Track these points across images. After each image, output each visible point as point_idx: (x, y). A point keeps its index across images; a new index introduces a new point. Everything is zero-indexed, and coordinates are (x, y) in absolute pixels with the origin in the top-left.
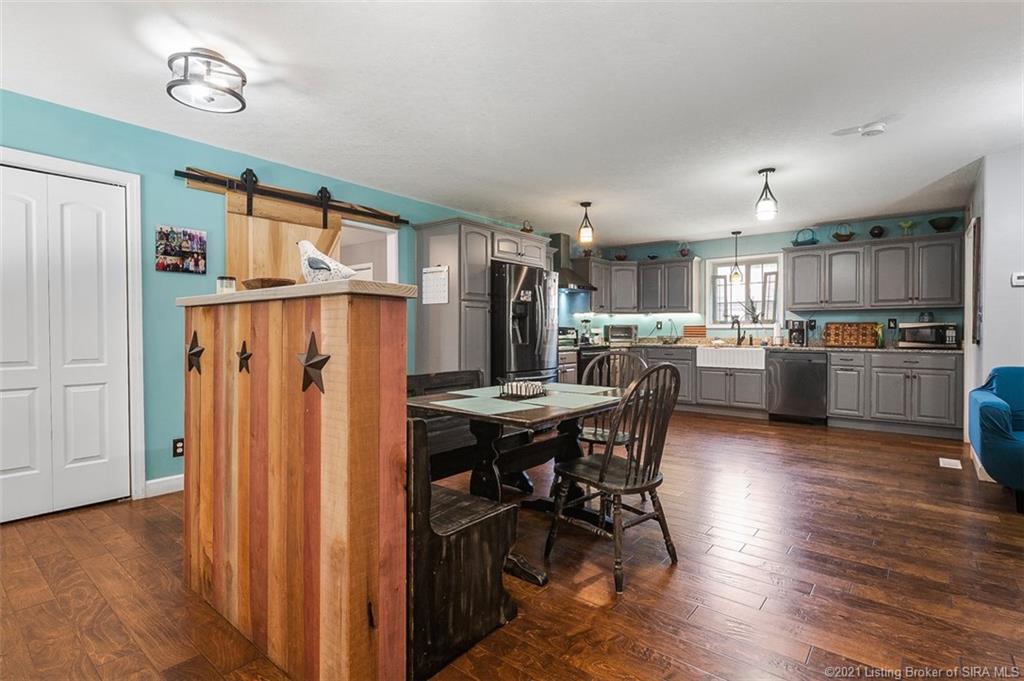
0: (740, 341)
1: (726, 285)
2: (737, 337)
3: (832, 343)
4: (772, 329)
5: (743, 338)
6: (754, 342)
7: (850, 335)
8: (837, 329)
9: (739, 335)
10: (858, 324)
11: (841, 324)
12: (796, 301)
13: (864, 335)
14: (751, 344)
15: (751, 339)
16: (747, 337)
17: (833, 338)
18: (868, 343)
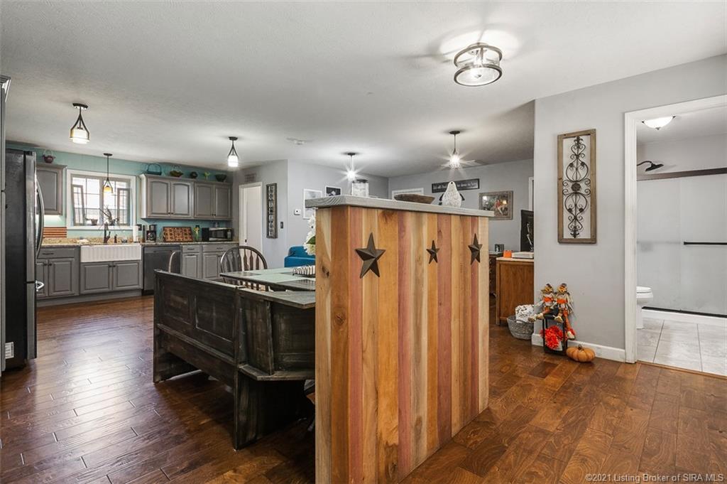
0: (106, 240)
1: (82, 193)
2: (103, 237)
3: (169, 239)
4: (132, 230)
5: (109, 237)
6: (117, 240)
7: (179, 235)
8: (171, 231)
9: (105, 235)
10: (181, 228)
11: (172, 227)
12: (154, 212)
13: (186, 234)
14: (116, 242)
15: (115, 237)
16: (112, 236)
17: (169, 236)
18: (189, 239)
